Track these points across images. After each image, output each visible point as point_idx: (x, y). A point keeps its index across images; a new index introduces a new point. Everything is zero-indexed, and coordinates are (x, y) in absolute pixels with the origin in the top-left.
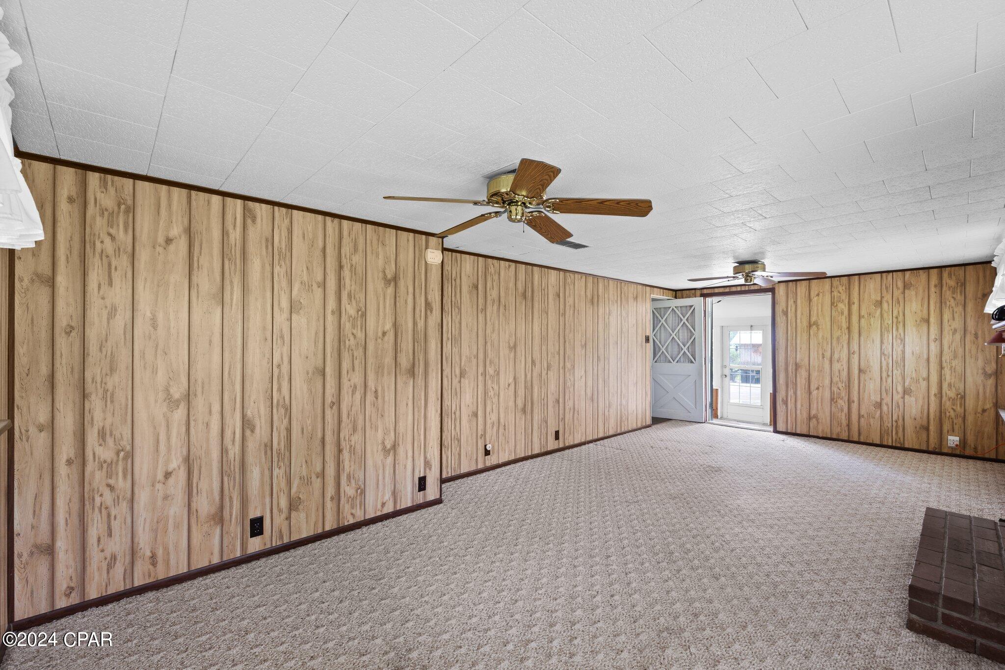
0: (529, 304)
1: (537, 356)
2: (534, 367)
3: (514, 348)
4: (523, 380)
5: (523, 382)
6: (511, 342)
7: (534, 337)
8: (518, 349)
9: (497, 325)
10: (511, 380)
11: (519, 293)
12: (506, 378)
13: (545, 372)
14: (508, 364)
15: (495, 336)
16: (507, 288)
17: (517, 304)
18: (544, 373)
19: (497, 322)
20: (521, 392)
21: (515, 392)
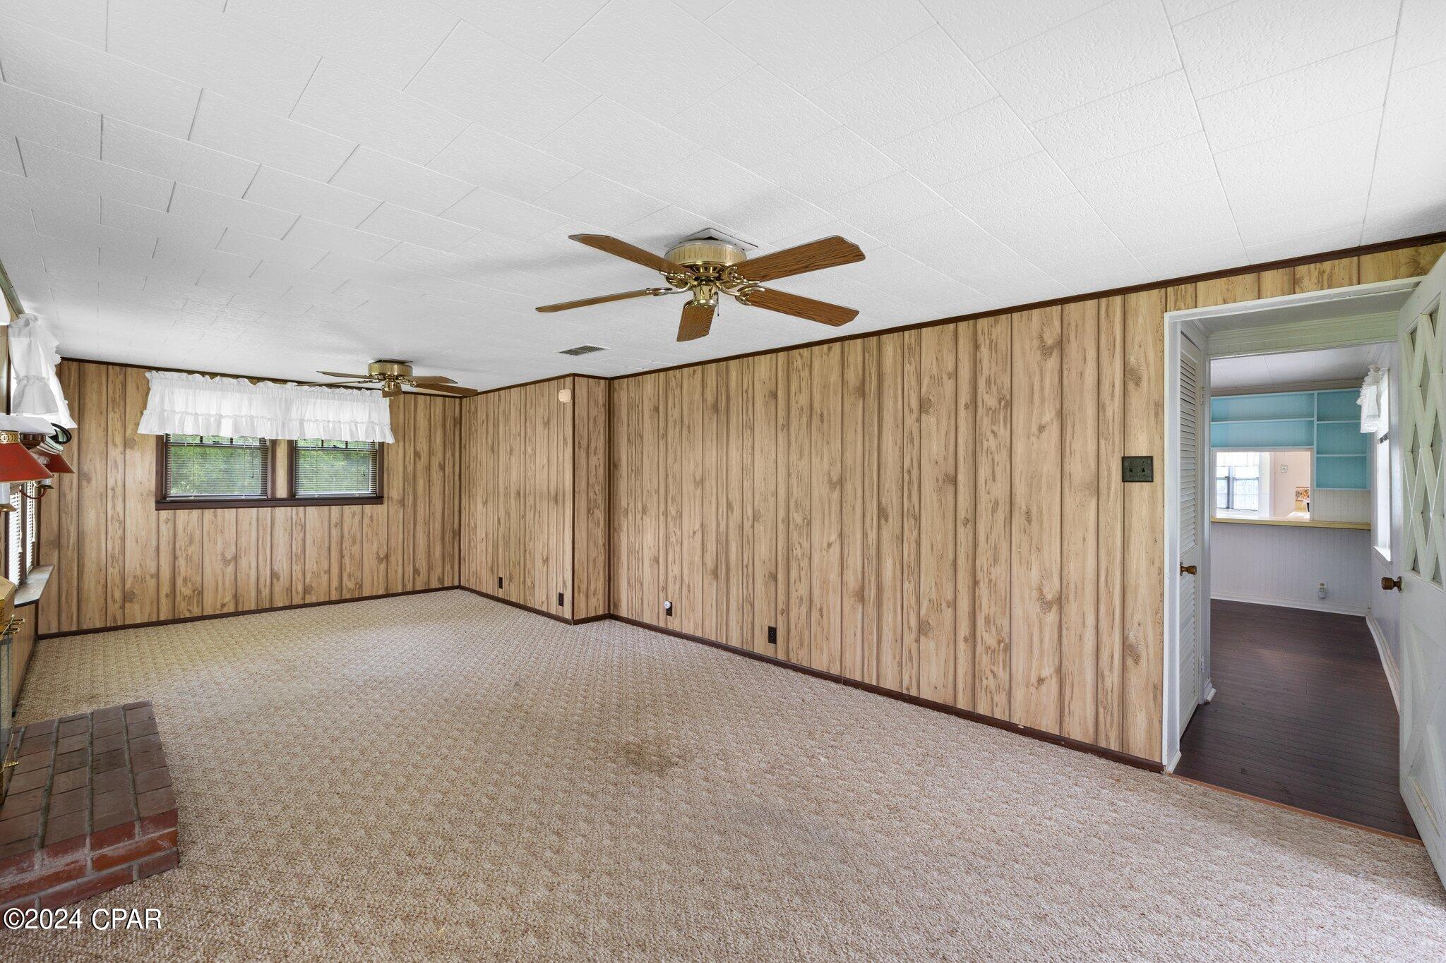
0: (723, 418)
1: (735, 495)
2: (730, 513)
3: (701, 483)
4: (714, 529)
5: (714, 534)
6: (696, 474)
7: (729, 468)
8: (707, 485)
9: (679, 454)
10: (697, 527)
11: (709, 404)
12: (691, 523)
13: (750, 523)
14: (692, 504)
15: (677, 466)
16: (691, 403)
17: (705, 421)
18: (747, 525)
19: (679, 449)
20: (711, 546)
21: (703, 544)
